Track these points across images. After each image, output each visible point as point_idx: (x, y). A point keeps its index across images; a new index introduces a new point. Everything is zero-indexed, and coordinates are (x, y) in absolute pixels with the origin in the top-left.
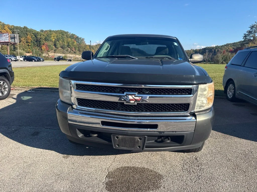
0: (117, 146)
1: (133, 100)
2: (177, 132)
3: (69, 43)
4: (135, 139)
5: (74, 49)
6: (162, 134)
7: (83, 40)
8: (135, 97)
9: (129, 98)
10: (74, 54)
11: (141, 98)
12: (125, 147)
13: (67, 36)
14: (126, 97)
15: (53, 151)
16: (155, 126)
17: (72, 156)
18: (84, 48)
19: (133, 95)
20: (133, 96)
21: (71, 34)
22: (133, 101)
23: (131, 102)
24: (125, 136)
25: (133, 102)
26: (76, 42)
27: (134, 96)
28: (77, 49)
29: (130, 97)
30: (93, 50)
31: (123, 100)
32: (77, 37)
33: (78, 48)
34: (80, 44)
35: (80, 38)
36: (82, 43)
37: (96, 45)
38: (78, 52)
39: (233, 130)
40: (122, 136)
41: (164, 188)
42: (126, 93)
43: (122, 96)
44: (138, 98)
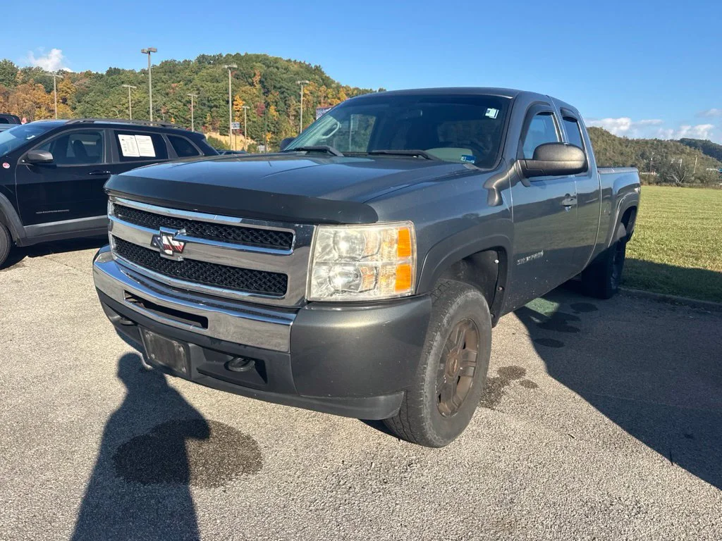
0: (153, 356)
6: (216, 346)
8: (173, 240)
9: (164, 242)
11: (182, 244)
12: (164, 362)
14: (159, 238)
19: (170, 235)
20: (169, 237)
22: (170, 249)
23: (167, 252)
24: (157, 335)
25: (171, 252)
27: (170, 238)
29: (165, 240)
31: (155, 244)
39: (690, 432)
40: (154, 334)
41: (224, 491)
42: (163, 229)
43: (155, 236)
44: (176, 243)
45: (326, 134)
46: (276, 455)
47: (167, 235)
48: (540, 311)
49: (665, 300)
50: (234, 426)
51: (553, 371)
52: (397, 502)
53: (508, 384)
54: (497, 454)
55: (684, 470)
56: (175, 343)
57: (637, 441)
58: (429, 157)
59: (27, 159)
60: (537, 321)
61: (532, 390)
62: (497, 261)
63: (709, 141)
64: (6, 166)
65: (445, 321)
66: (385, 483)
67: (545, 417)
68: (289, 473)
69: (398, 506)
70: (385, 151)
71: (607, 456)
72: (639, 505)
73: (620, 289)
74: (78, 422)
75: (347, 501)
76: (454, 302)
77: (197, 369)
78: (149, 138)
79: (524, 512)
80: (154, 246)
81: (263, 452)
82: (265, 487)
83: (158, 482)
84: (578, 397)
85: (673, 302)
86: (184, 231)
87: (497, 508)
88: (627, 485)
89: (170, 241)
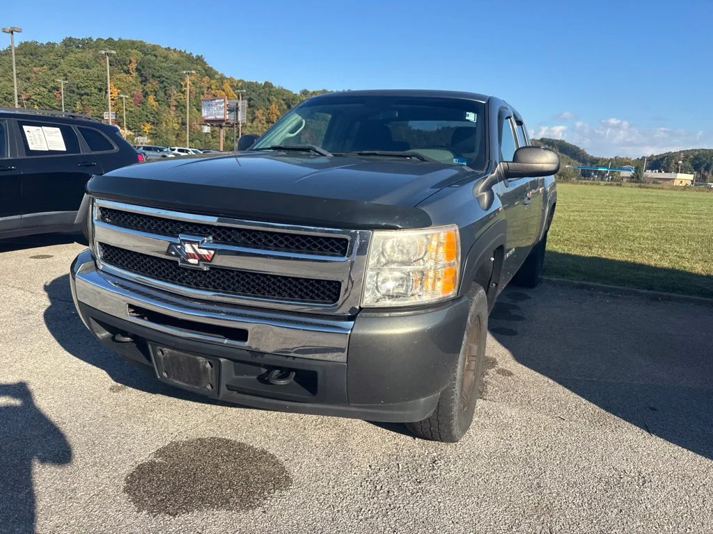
0: (165, 374)
1: (193, 257)
2: (296, 359)
4: (197, 363)
6: (258, 359)
8: (199, 248)
9: (186, 251)
11: (212, 252)
12: (180, 380)
14: (179, 247)
15: (104, 372)
16: (242, 335)
17: (131, 389)
19: (195, 242)
20: (194, 245)
22: (195, 258)
23: (191, 261)
24: (175, 352)
25: (196, 261)
27: (196, 246)
29: (188, 249)
31: (173, 253)
39: (652, 405)
40: (170, 351)
41: (264, 512)
42: (182, 237)
43: (172, 244)
44: (204, 252)
45: (292, 132)
46: (301, 467)
47: (191, 242)
49: (582, 287)
50: (244, 441)
51: (520, 359)
52: (439, 500)
53: (487, 374)
54: (507, 442)
55: (662, 439)
56: (201, 359)
57: (616, 417)
58: (425, 159)
61: (510, 378)
62: (493, 259)
63: (563, 141)
65: (469, 320)
66: (420, 482)
67: (532, 403)
68: (322, 484)
69: (442, 504)
70: (377, 152)
71: (598, 433)
73: (543, 279)
75: (392, 506)
76: (474, 300)
77: (226, 385)
78: (58, 129)
79: (554, 495)
80: (172, 255)
81: (286, 464)
82: (304, 502)
84: (551, 381)
85: (589, 288)
86: (211, 238)
87: (530, 494)
89: (195, 251)
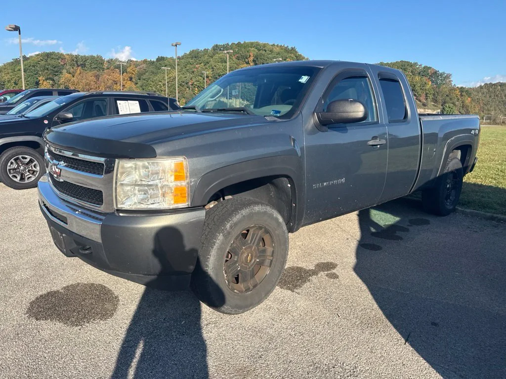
3: (415, 85)
5: (423, 99)
7: (448, 76)
10: (423, 107)
11: (60, 171)
13: (412, 72)
14: (52, 167)
18: (447, 96)
21: (423, 66)
22: (56, 174)
25: (56, 176)
26: (430, 83)
27: (55, 167)
28: (431, 96)
30: (469, 99)
32: (436, 73)
33: (434, 95)
34: (439, 86)
35: (441, 75)
36: (444, 84)
37: (480, 86)
38: (433, 103)
39: (437, 321)
40: (52, 227)
41: (80, 329)
42: (54, 161)
44: (57, 170)
45: (213, 97)
47: (55, 165)
48: (382, 223)
49: (492, 218)
53: (317, 275)
54: (274, 323)
55: (412, 349)
56: (59, 233)
57: (389, 324)
58: (248, 112)
59: (58, 118)
60: (373, 230)
61: (332, 280)
62: (289, 185)
64: (46, 122)
65: (228, 226)
67: (328, 300)
71: (356, 332)
72: (355, 370)
73: (458, 209)
74: (25, 280)
76: (238, 213)
77: (70, 250)
78: (137, 102)
79: (264, 365)
81: (119, 307)
82: (106, 329)
83: (46, 319)
84: (365, 288)
86: (63, 163)
87: (247, 360)
88: (356, 355)
89: (55, 170)
